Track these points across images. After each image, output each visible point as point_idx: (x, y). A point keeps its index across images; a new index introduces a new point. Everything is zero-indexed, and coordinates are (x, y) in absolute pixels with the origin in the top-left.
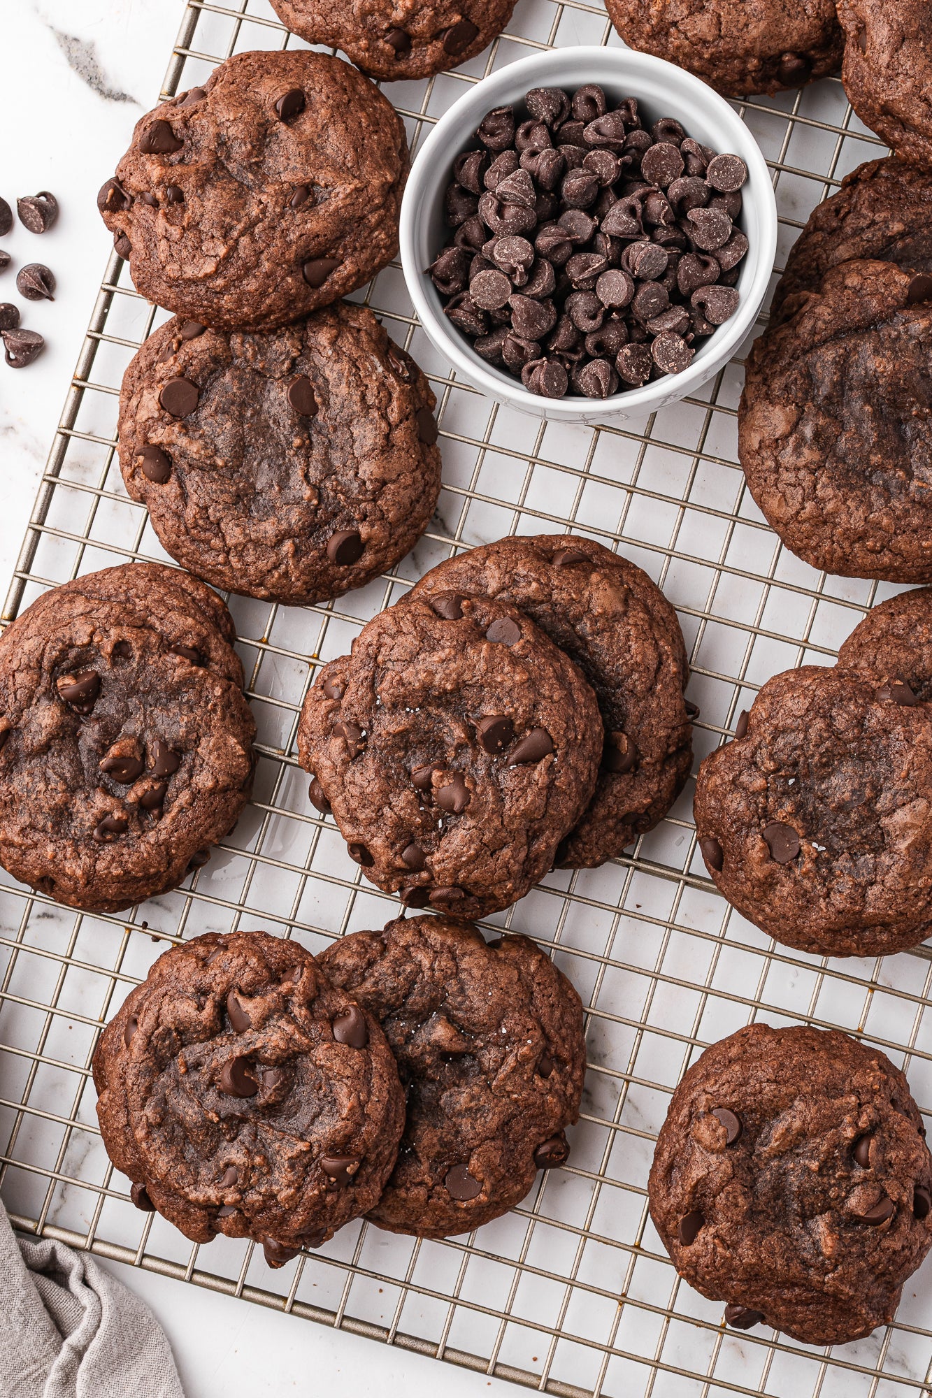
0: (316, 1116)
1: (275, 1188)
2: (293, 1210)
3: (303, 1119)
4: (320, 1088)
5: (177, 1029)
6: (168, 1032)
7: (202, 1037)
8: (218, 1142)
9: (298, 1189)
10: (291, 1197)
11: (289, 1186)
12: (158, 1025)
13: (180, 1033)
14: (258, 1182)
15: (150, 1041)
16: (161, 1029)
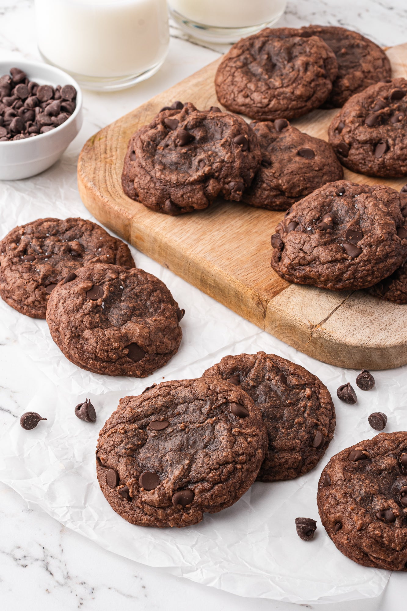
0: (222, 132)
1: (222, 158)
2: (233, 162)
3: (218, 136)
4: (218, 124)
5: (151, 140)
6: (149, 143)
7: (162, 137)
8: (191, 160)
9: (231, 153)
10: (230, 156)
11: (227, 153)
12: (143, 144)
13: (154, 141)
14: (214, 159)
15: (144, 150)
16: (145, 144)
